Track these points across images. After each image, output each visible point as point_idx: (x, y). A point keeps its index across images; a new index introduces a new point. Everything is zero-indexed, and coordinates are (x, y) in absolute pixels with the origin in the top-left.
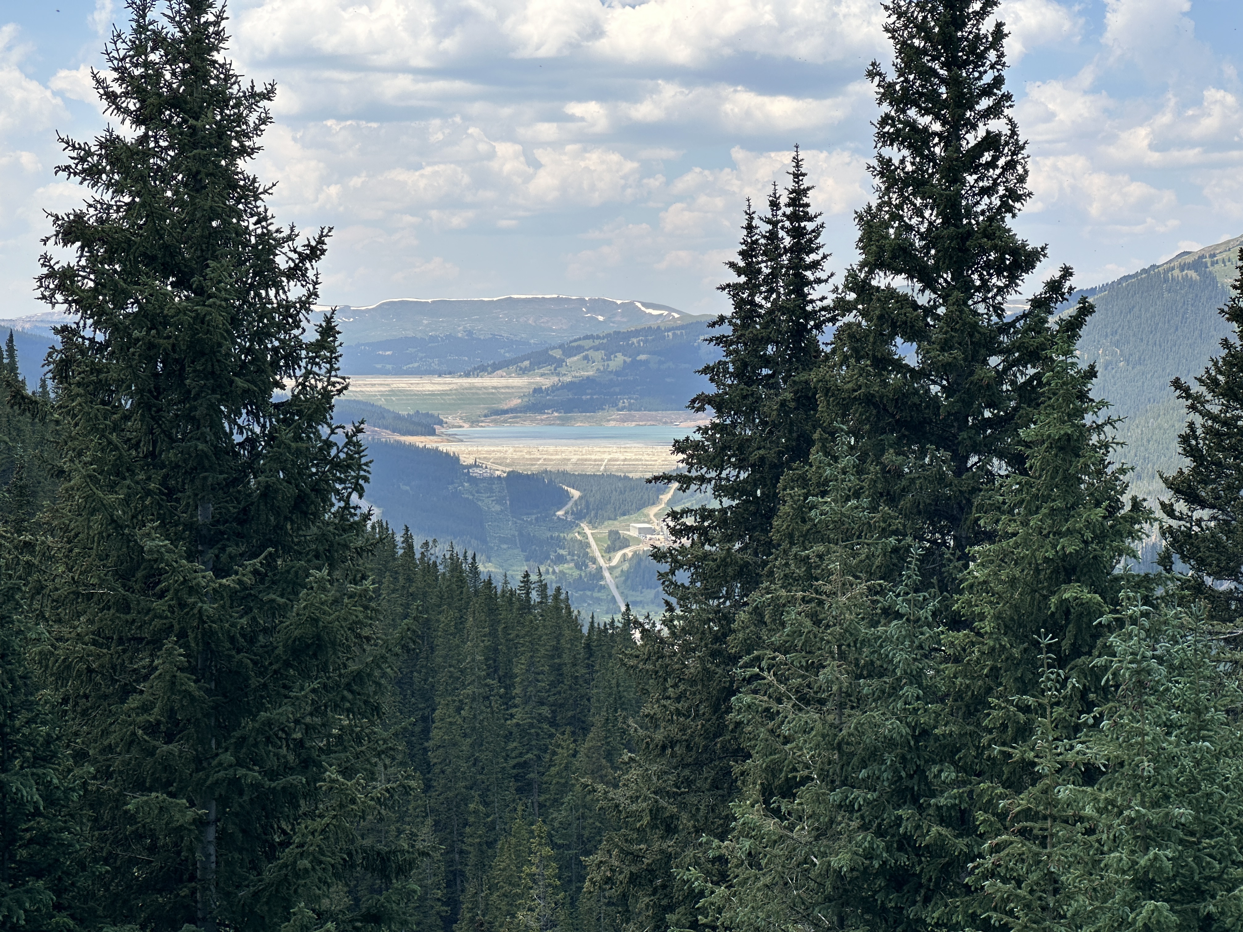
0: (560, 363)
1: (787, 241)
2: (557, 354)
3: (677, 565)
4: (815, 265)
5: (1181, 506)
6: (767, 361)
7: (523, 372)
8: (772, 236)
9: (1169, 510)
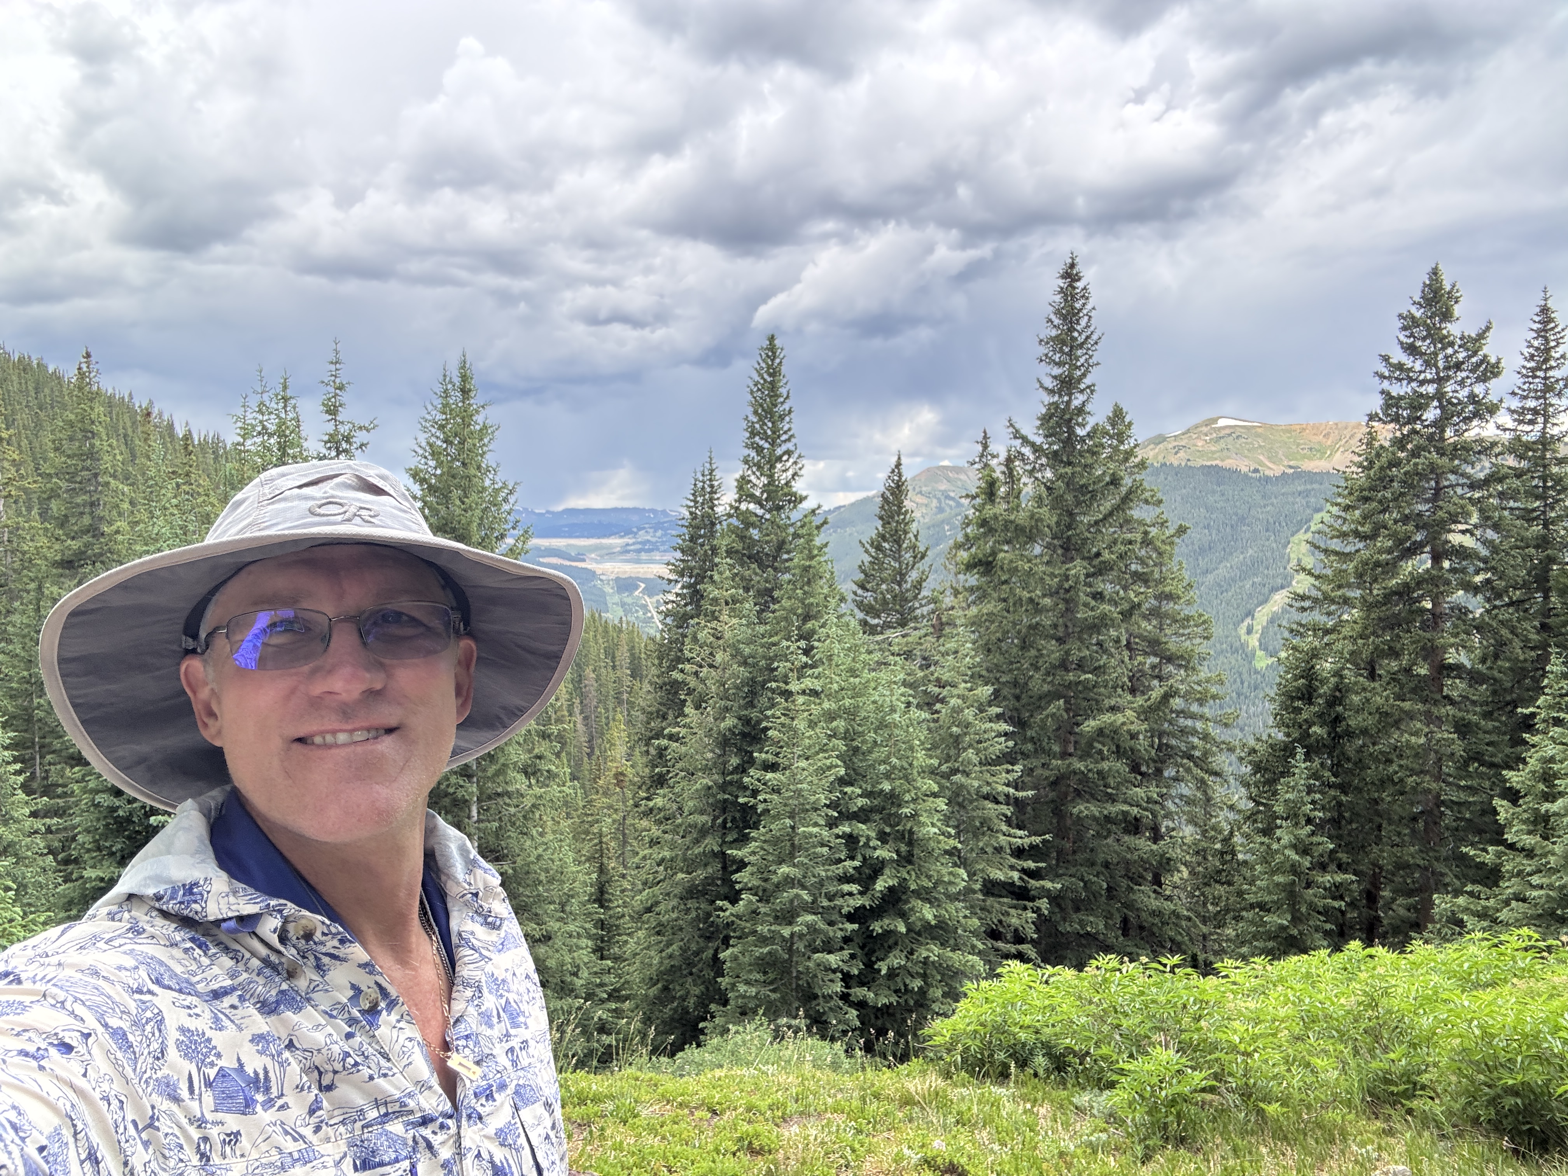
0: (636, 533)
1: (708, 490)
2: (635, 530)
3: (666, 616)
4: (718, 499)
5: (860, 592)
6: (701, 536)
7: (622, 537)
8: (703, 488)
9: (855, 593)
